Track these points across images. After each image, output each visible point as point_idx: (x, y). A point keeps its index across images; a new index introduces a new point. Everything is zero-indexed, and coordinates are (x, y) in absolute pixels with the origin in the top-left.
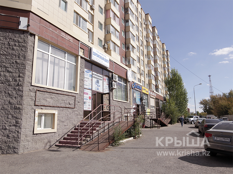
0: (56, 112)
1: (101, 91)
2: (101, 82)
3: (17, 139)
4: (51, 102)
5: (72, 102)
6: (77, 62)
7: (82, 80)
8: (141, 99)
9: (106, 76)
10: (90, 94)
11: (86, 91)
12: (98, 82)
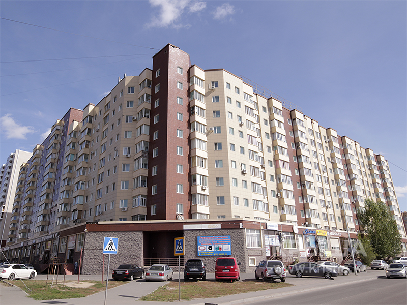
0: (255, 258)
1: (274, 244)
2: (274, 239)
3: (245, 268)
4: (253, 254)
5: (261, 253)
6: (260, 233)
7: (264, 241)
8: (316, 243)
9: (277, 234)
10: (269, 248)
11: (266, 246)
12: (272, 240)
